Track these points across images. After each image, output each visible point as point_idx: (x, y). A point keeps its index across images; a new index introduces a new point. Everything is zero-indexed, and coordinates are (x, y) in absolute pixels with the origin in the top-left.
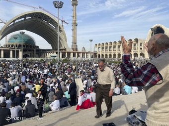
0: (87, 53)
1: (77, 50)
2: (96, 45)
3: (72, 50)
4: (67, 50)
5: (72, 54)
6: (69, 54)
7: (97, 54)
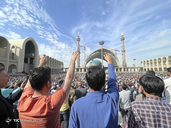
0: (131, 68)
1: (126, 66)
2: (142, 62)
3: (122, 67)
4: (119, 67)
5: (122, 70)
6: (121, 69)
7: (143, 69)
